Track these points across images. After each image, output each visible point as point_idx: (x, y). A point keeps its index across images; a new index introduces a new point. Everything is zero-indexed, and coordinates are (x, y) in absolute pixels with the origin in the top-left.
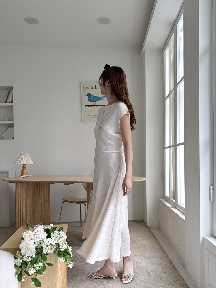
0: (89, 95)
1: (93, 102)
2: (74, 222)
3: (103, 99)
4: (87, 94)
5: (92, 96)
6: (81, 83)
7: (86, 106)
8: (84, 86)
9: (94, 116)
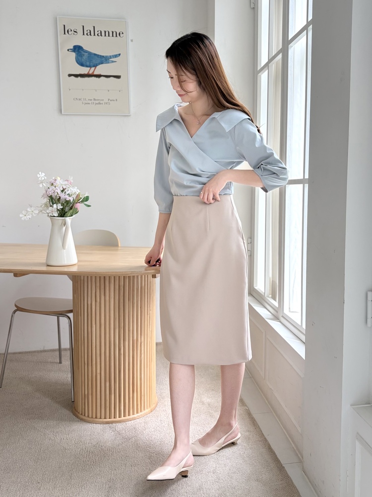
0: (77, 49)
2: (44, 351)
3: (113, 62)
5: (86, 52)
6: (56, 19)
7: (70, 75)
8: (64, 26)
9: (90, 102)
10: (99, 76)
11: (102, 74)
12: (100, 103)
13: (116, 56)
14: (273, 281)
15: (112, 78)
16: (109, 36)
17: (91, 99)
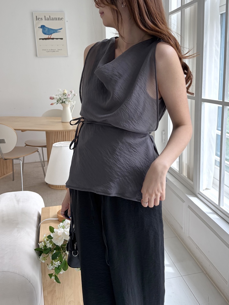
0: (43, 27)
1: (47, 34)
3: (59, 32)
4: (40, 26)
5: (47, 28)
6: (33, 13)
7: (40, 39)
8: (36, 16)
10: (53, 39)
11: (55, 38)
12: (54, 51)
13: (60, 29)
15: (59, 40)
16: (57, 20)
17: (50, 49)
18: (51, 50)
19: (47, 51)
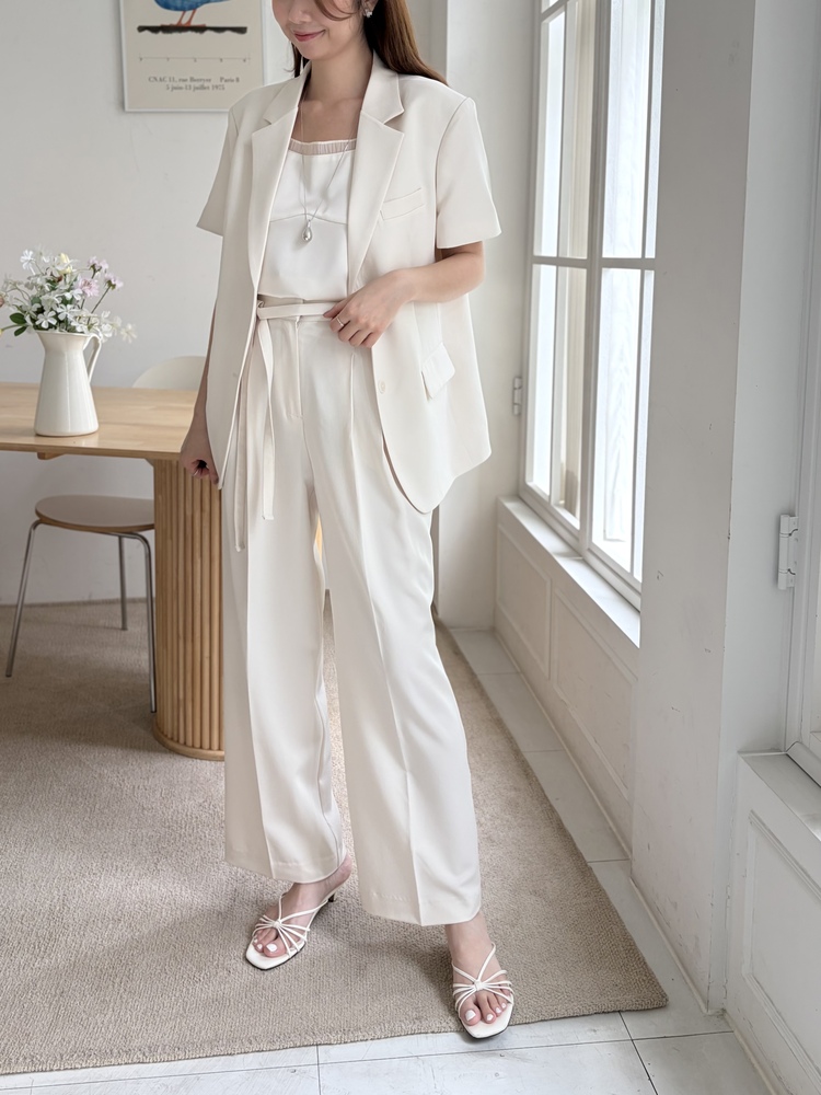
7: (141, 29)
9: (182, 84)
10: (201, 29)
11: (208, 25)
12: (203, 88)
14: (567, 472)
15: (228, 33)
17: (184, 78)
18: (188, 83)
19: (171, 84)
